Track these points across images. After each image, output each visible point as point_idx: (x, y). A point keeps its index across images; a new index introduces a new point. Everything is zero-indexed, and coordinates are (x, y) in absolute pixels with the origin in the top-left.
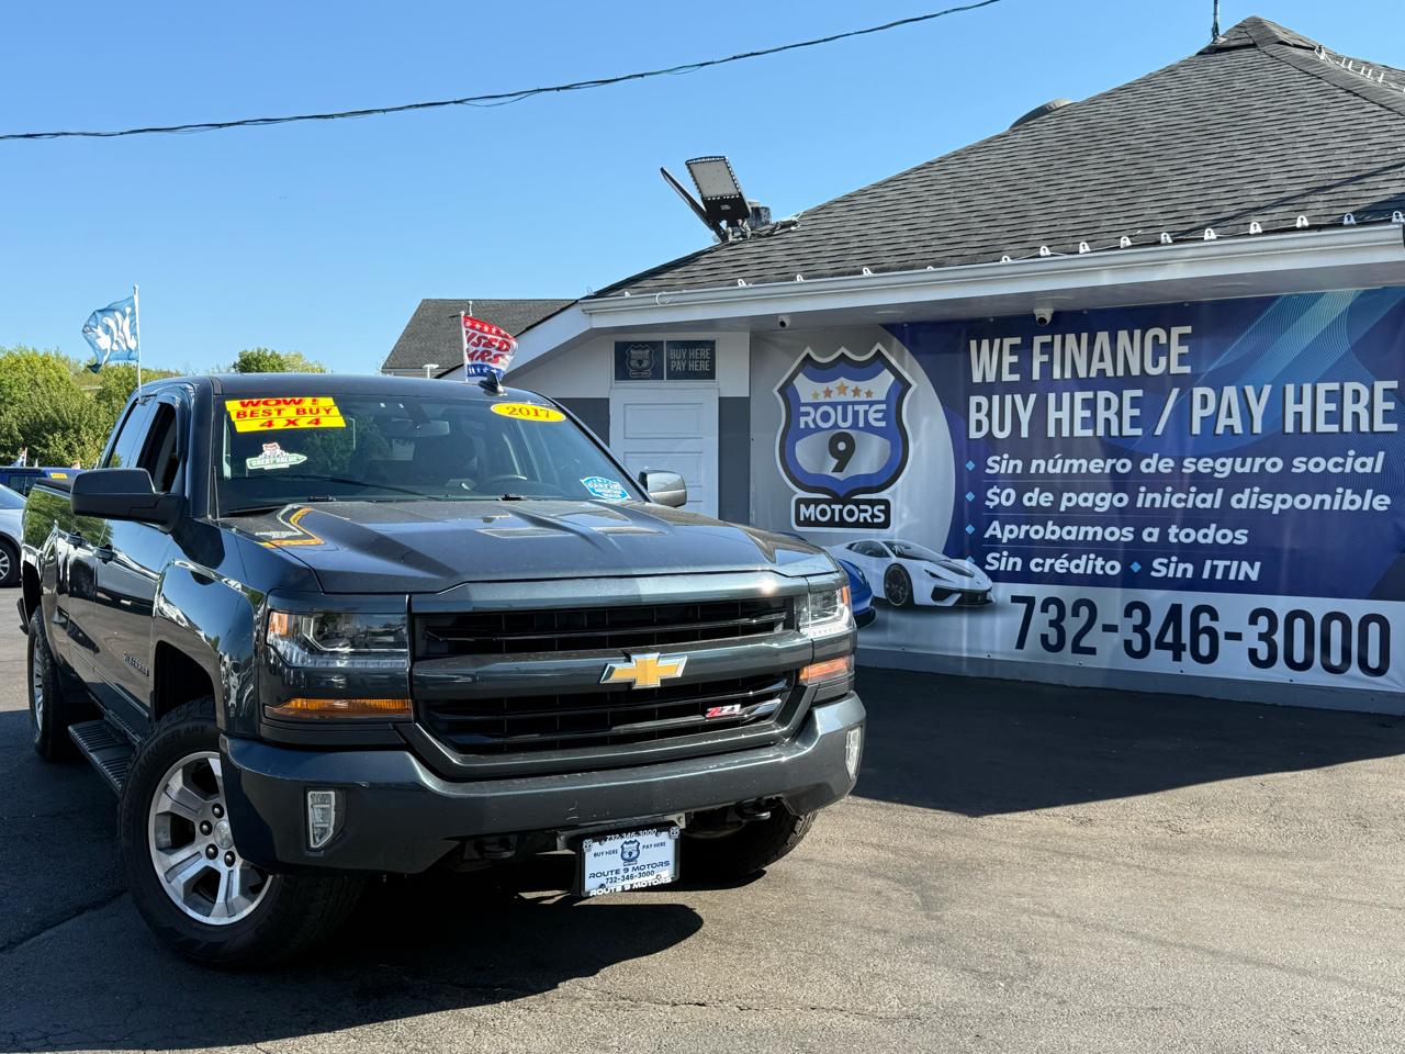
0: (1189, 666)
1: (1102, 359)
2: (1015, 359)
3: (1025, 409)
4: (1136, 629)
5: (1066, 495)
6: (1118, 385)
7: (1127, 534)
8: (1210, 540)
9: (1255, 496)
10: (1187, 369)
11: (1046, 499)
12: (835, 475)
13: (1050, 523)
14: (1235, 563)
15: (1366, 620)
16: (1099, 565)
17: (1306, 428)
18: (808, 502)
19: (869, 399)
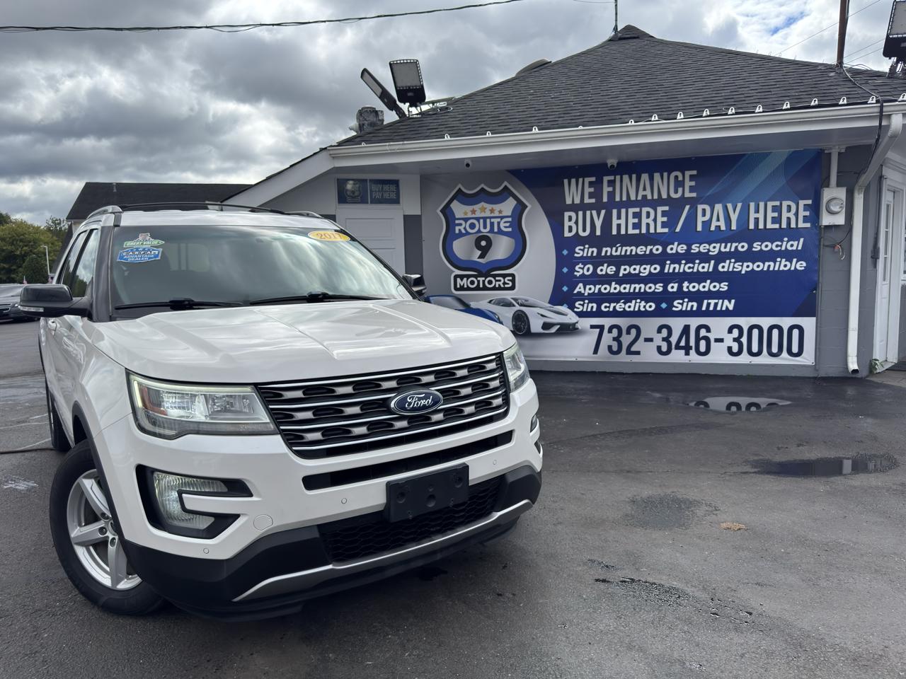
0: (694, 357)
1: (644, 189)
2: (592, 190)
3: (599, 218)
4: (664, 339)
5: (623, 267)
6: (654, 204)
7: (659, 288)
8: (706, 289)
9: (732, 264)
10: (694, 195)
11: (611, 270)
12: (480, 260)
13: (613, 283)
14: (721, 301)
15: (791, 329)
16: (642, 305)
17: (761, 226)
18: (462, 277)
19: (501, 215)
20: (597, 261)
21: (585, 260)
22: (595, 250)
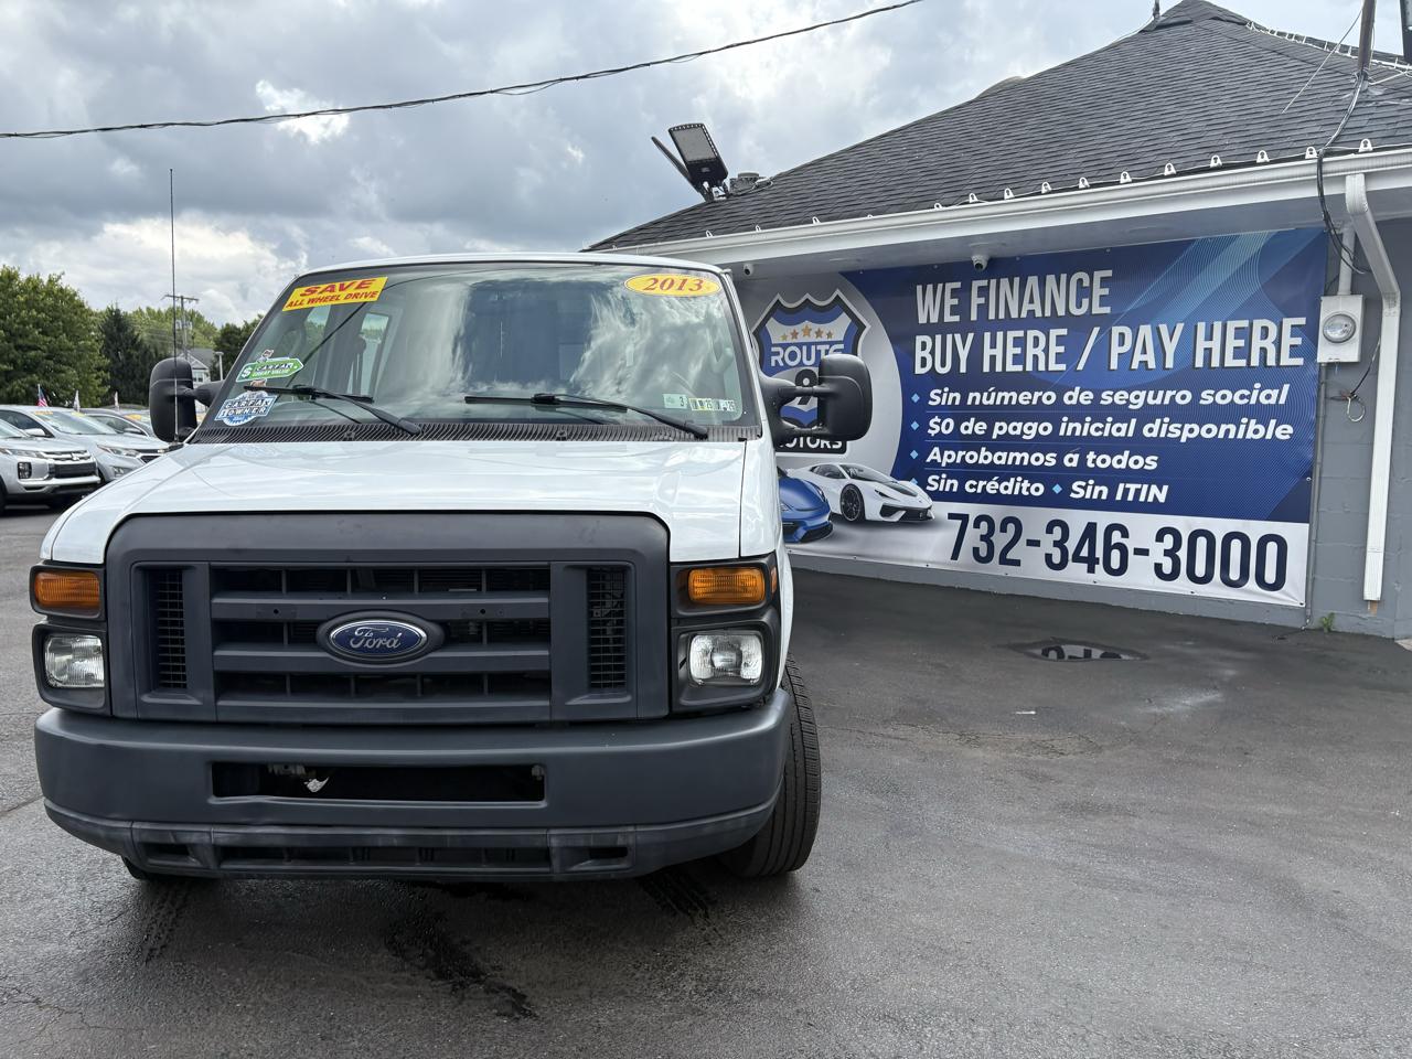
0: (1100, 576)
1: (1031, 301)
2: (955, 301)
3: (964, 346)
4: (1056, 544)
5: (997, 425)
6: (1045, 324)
7: (1050, 460)
8: (1123, 466)
9: (1165, 426)
10: (1107, 310)
11: (980, 428)
12: (801, 407)
13: (983, 449)
14: (1145, 487)
15: (1264, 540)
16: (1024, 487)
17: (1215, 363)
19: (830, 340)
20: (960, 413)
21: (943, 412)
22: (958, 395)
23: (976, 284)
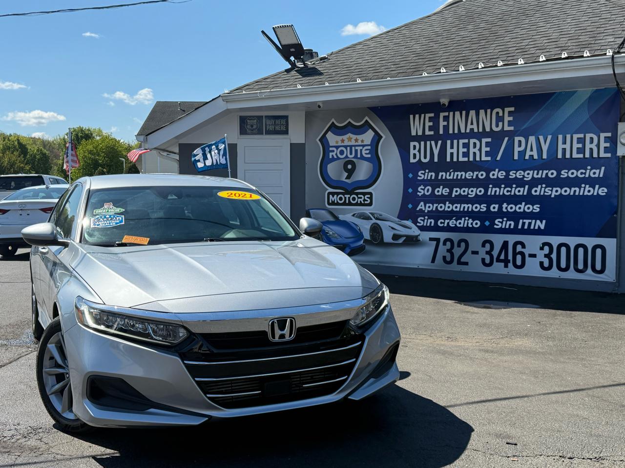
0: (511, 270)
1: (472, 124)
2: (431, 124)
3: (436, 148)
4: (487, 253)
5: (455, 189)
6: (479, 136)
7: (483, 208)
8: (522, 210)
9: (543, 189)
10: (512, 128)
11: (446, 191)
12: (347, 181)
13: (447, 203)
15: (595, 248)
16: (470, 222)
17: (568, 156)
18: (333, 194)
19: (363, 144)
20: (435, 183)
21: (425, 183)
22: (433, 174)
23: (442, 115)
